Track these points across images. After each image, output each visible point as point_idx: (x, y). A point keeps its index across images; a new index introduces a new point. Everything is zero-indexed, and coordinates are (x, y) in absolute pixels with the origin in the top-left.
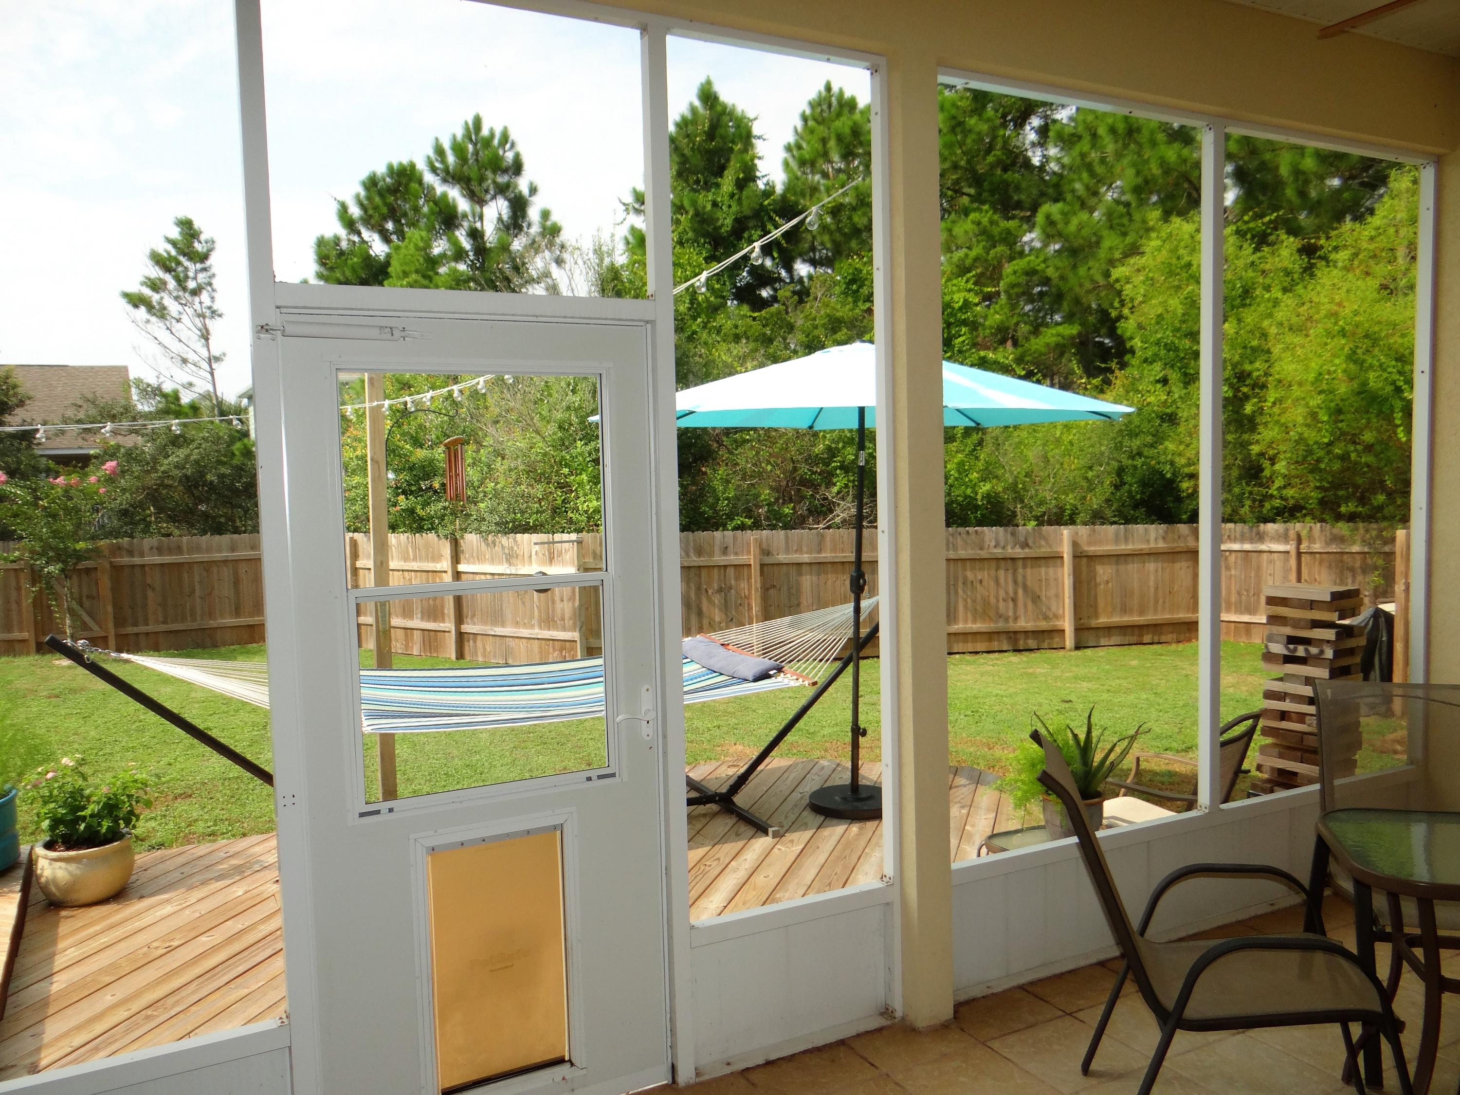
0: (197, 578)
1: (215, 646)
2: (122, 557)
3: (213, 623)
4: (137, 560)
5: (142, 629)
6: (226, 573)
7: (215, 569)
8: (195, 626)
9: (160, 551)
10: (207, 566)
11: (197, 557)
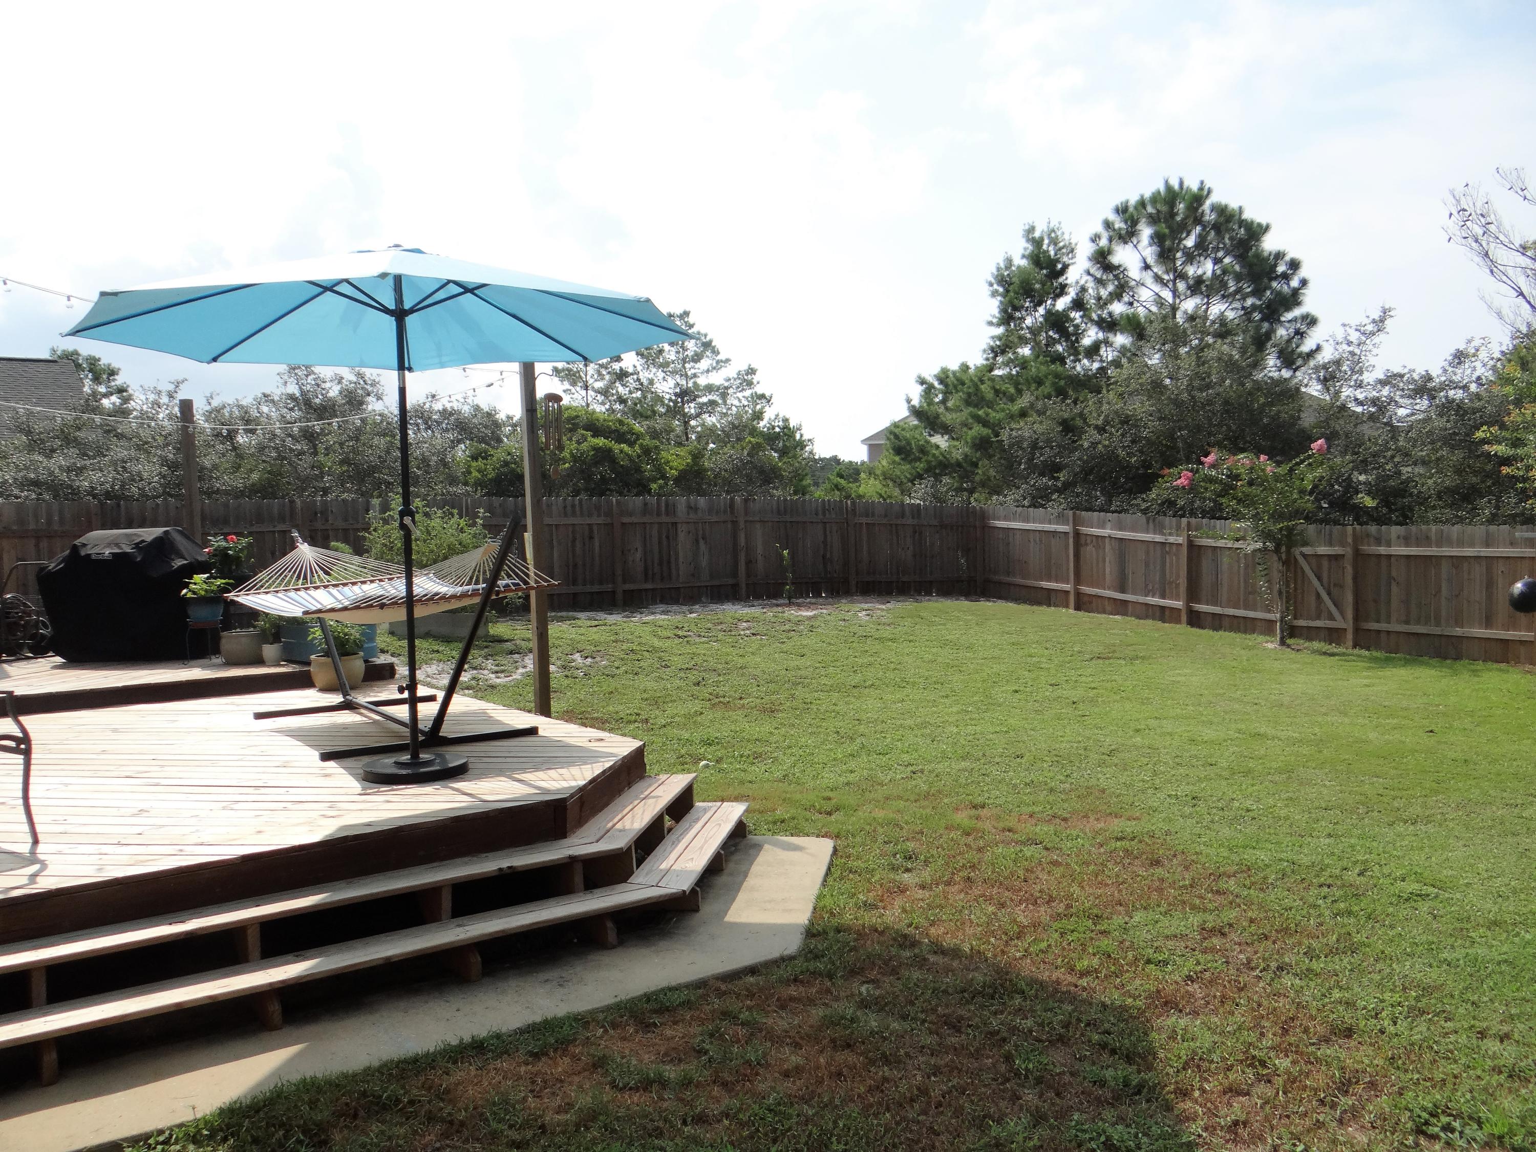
0: (1444, 575)
1: (1458, 657)
2: (1369, 545)
3: (1458, 631)
4: (1383, 550)
5: (1383, 626)
6: (1478, 571)
7: (1466, 565)
8: (1437, 631)
9: (1406, 541)
10: (1457, 561)
11: (1446, 551)
